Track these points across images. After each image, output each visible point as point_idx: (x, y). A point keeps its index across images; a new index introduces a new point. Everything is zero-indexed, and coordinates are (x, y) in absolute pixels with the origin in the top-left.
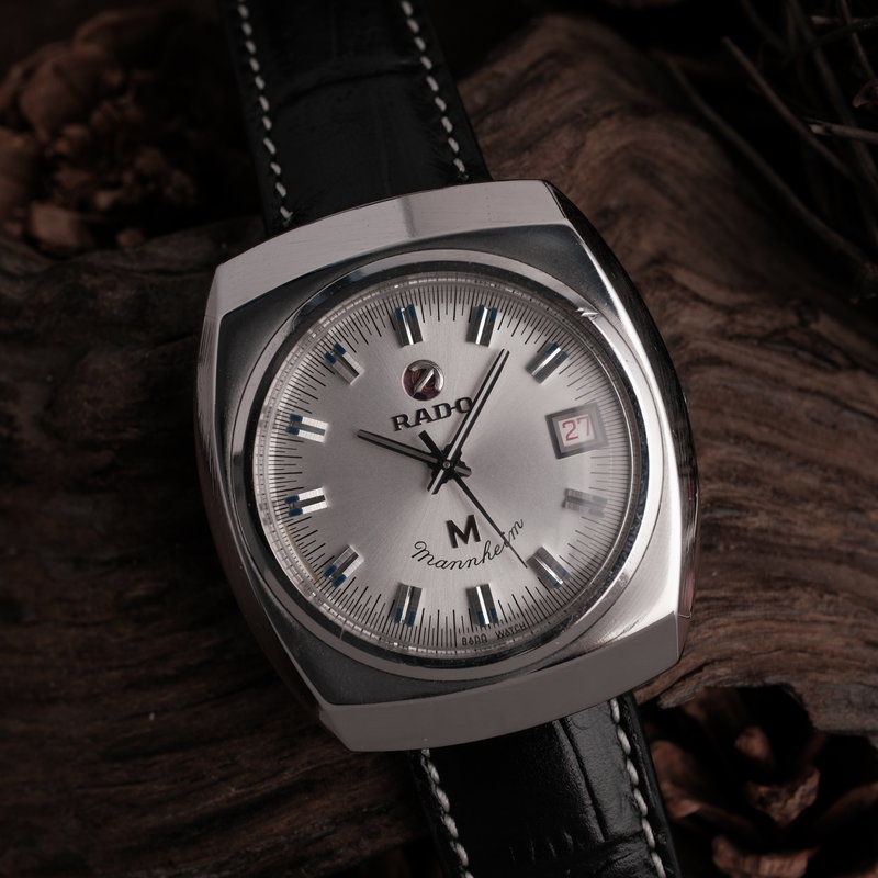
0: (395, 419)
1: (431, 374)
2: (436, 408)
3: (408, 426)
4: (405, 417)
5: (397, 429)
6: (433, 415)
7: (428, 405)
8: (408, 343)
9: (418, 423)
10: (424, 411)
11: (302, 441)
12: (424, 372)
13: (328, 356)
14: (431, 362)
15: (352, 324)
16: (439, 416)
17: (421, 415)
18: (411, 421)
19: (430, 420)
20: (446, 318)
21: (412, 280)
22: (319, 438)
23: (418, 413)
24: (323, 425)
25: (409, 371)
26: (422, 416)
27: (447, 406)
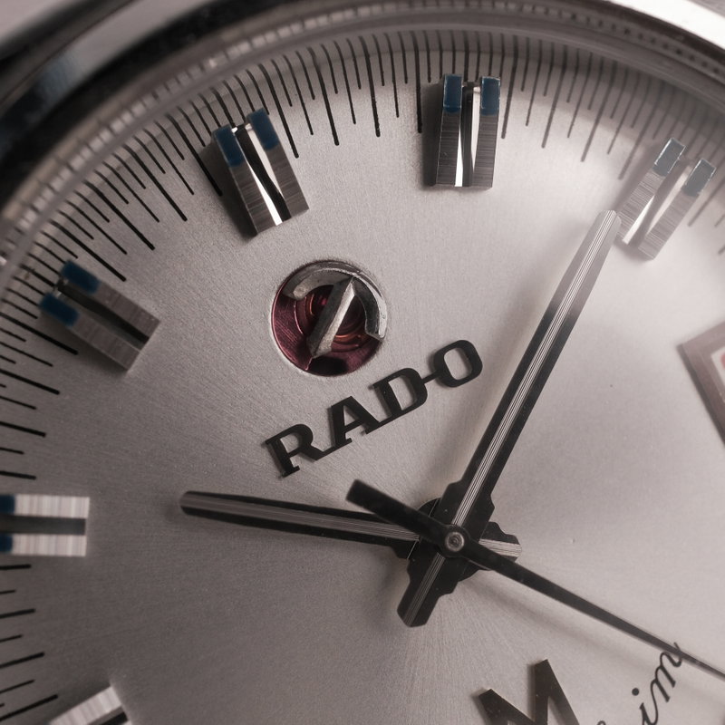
0: (273, 444)
1: (350, 295)
2: (382, 388)
3: (315, 455)
4: (303, 433)
5: (287, 469)
6: (376, 410)
7: (357, 385)
8: (268, 222)
9: (339, 440)
10: (350, 404)
11: (25, 564)
12: (325, 295)
13: (48, 304)
14: (341, 264)
15: (97, 201)
16: (394, 411)
17: (346, 418)
18: (321, 440)
19: (370, 424)
20: (357, 132)
21: (236, 41)
22: (73, 546)
23: (335, 413)
24: (76, 507)
25: (284, 299)
26: (348, 419)
27: (409, 376)
